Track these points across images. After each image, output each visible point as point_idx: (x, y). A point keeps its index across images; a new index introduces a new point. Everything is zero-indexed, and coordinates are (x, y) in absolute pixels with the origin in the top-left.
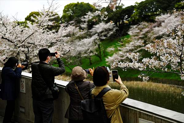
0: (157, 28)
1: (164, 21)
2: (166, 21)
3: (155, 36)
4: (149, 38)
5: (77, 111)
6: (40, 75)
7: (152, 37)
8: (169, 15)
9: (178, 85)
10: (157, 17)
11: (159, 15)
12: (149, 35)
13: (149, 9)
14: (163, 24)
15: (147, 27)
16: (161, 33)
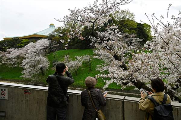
0: (8, 55)
1: (11, 52)
2: (13, 52)
3: (7, 58)
4: (3, 59)
5: (90, 114)
6: (59, 85)
7: (5, 59)
8: (14, 49)
9: (19, 82)
10: (8, 49)
11: (8, 48)
12: (3, 58)
13: (3, 45)
14: (11, 53)
15: (2, 54)
16: (10, 57)
